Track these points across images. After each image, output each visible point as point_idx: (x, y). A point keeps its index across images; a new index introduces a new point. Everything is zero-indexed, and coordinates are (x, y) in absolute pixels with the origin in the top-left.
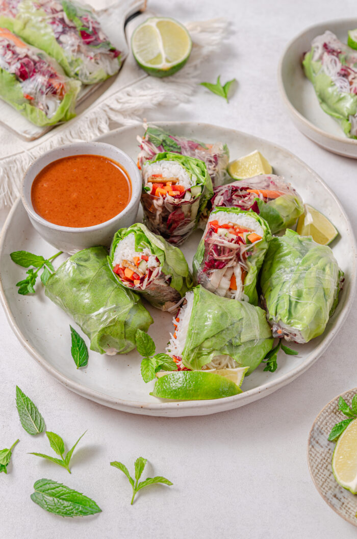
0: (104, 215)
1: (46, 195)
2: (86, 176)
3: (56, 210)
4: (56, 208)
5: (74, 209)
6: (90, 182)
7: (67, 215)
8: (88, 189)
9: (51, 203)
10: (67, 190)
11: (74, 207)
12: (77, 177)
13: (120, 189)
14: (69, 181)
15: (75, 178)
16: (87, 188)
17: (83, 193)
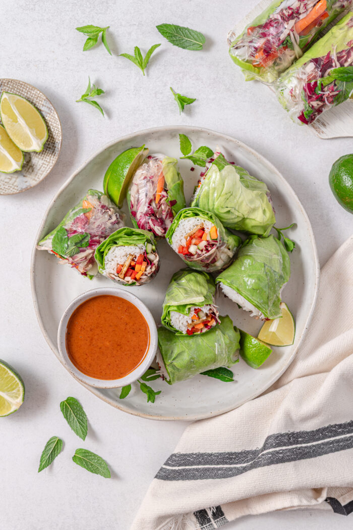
0: (135, 325)
1: (100, 366)
2: (89, 329)
3: (117, 362)
4: (116, 361)
5: (122, 348)
6: (97, 328)
7: (126, 354)
8: (104, 331)
9: (109, 364)
10: (100, 348)
11: (119, 347)
12: (89, 337)
13: (111, 306)
14: (90, 345)
15: (89, 339)
16: (102, 332)
17: (107, 336)
